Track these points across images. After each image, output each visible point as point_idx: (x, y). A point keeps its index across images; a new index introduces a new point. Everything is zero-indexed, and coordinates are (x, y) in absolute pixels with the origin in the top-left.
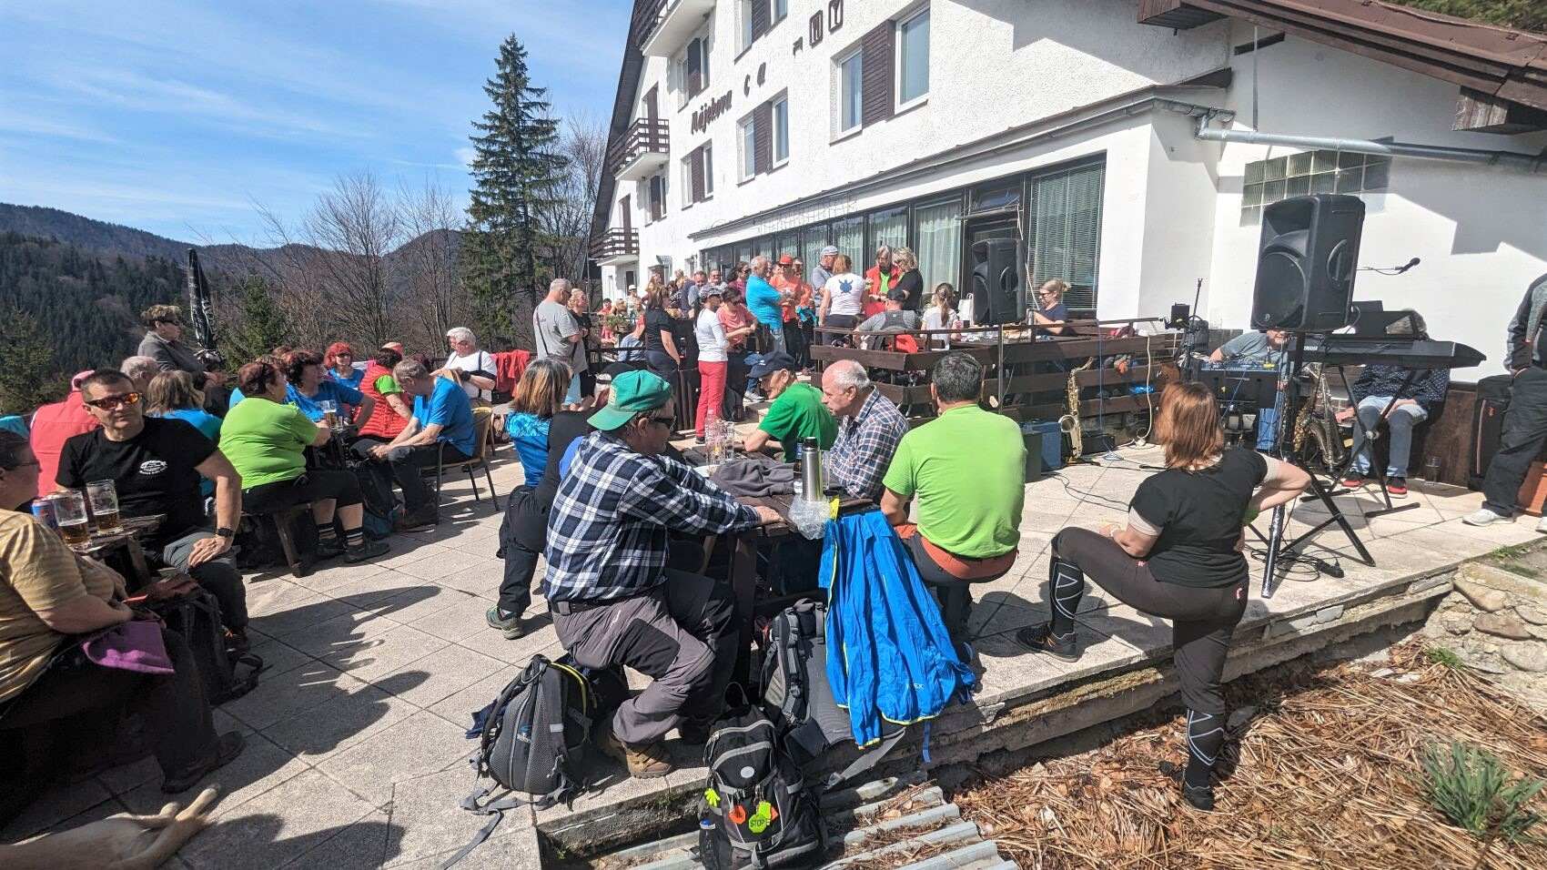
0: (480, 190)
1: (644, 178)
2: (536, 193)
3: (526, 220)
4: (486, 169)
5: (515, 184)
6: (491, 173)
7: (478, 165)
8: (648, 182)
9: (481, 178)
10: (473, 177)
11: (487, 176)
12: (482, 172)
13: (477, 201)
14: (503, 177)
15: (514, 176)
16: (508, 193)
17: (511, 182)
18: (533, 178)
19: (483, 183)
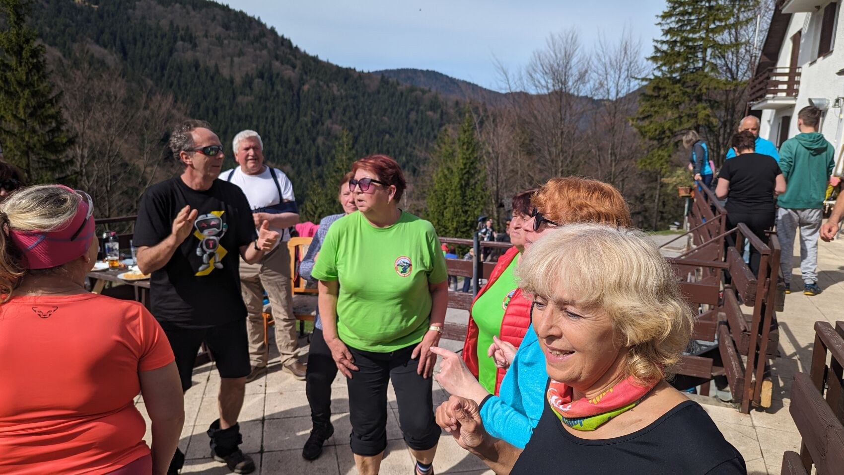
0: (664, 39)
1: (818, 7)
2: (718, 38)
3: (704, 64)
4: (673, 19)
5: (699, 32)
6: (677, 22)
7: (666, 16)
8: (822, 11)
9: (666, 27)
10: (659, 26)
11: (673, 25)
12: (668, 21)
13: (657, 50)
14: (686, 25)
15: (699, 24)
16: (689, 40)
17: (693, 30)
18: (718, 23)
19: (667, 32)
